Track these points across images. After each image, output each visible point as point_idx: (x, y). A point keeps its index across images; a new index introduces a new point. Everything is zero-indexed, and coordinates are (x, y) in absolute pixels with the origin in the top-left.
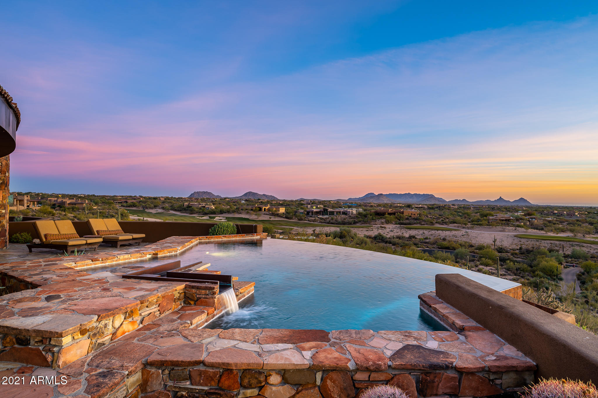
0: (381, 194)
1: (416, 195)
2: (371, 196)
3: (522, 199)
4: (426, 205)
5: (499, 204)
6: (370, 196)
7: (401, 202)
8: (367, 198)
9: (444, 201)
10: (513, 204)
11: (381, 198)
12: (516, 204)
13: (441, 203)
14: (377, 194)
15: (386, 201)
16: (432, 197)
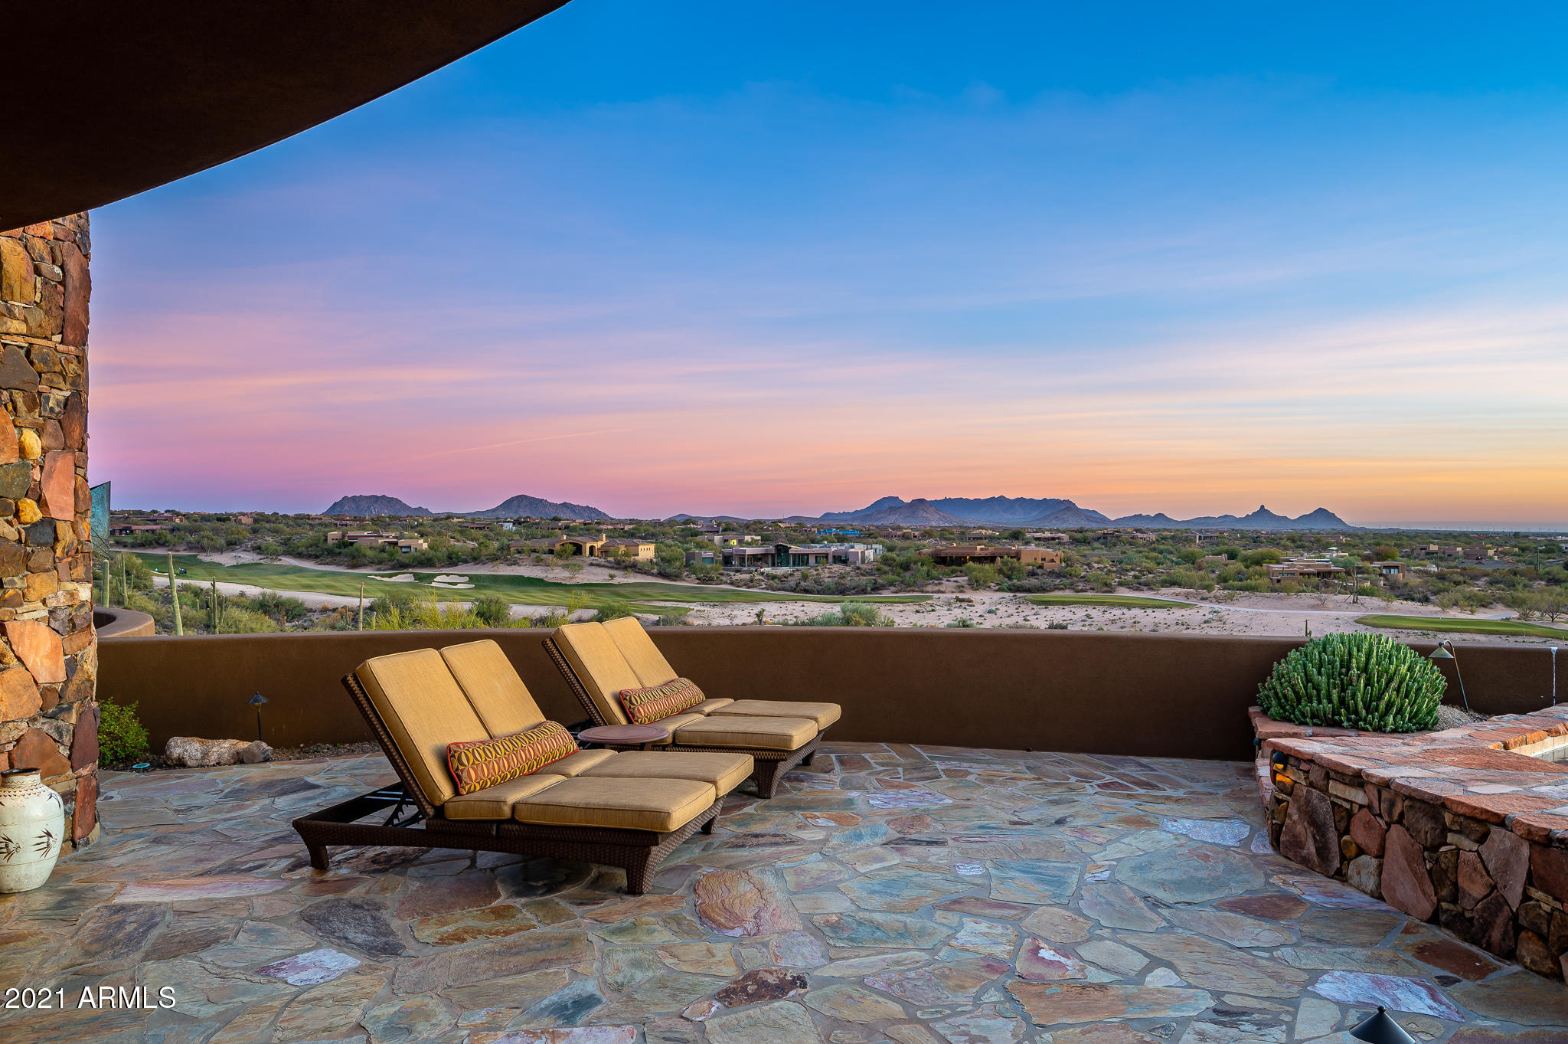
0: (922, 501)
1: (1021, 501)
2: (889, 505)
3: (1321, 512)
4: (1058, 531)
5: (1264, 528)
6: (886, 506)
7: (986, 524)
8: (879, 512)
9: (1104, 519)
10: (1299, 527)
11: (921, 513)
12: (1305, 527)
13: (1094, 526)
14: (907, 500)
15: (934, 521)
16: (1067, 507)
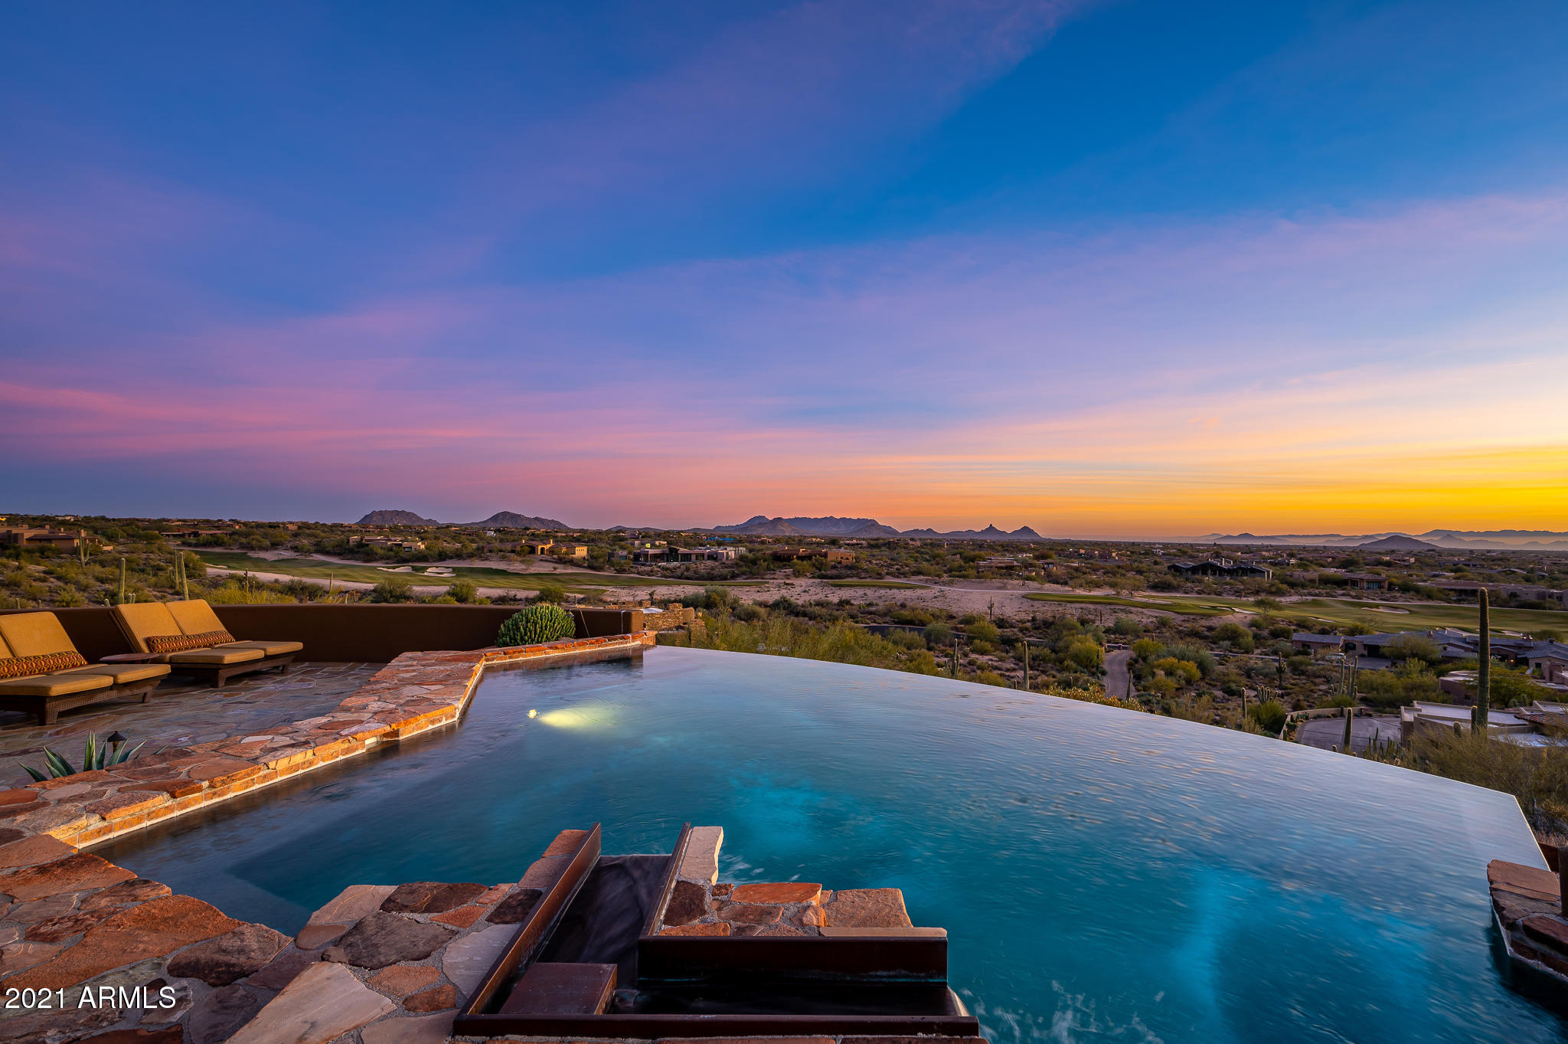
0: (780, 519)
2: (759, 521)
3: (1026, 530)
4: (864, 539)
5: (989, 538)
6: (757, 521)
7: (817, 535)
8: (752, 526)
9: (895, 532)
10: (1012, 538)
11: (779, 527)
12: (1016, 538)
13: (889, 536)
14: (771, 518)
15: (788, 532)
16: (872, 524)
